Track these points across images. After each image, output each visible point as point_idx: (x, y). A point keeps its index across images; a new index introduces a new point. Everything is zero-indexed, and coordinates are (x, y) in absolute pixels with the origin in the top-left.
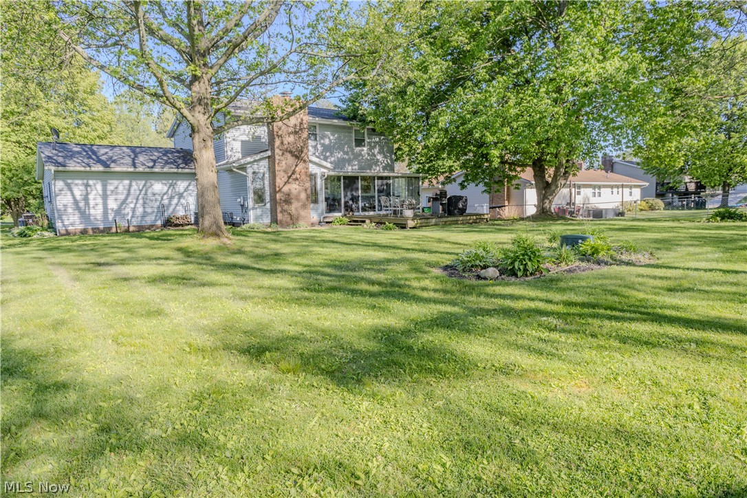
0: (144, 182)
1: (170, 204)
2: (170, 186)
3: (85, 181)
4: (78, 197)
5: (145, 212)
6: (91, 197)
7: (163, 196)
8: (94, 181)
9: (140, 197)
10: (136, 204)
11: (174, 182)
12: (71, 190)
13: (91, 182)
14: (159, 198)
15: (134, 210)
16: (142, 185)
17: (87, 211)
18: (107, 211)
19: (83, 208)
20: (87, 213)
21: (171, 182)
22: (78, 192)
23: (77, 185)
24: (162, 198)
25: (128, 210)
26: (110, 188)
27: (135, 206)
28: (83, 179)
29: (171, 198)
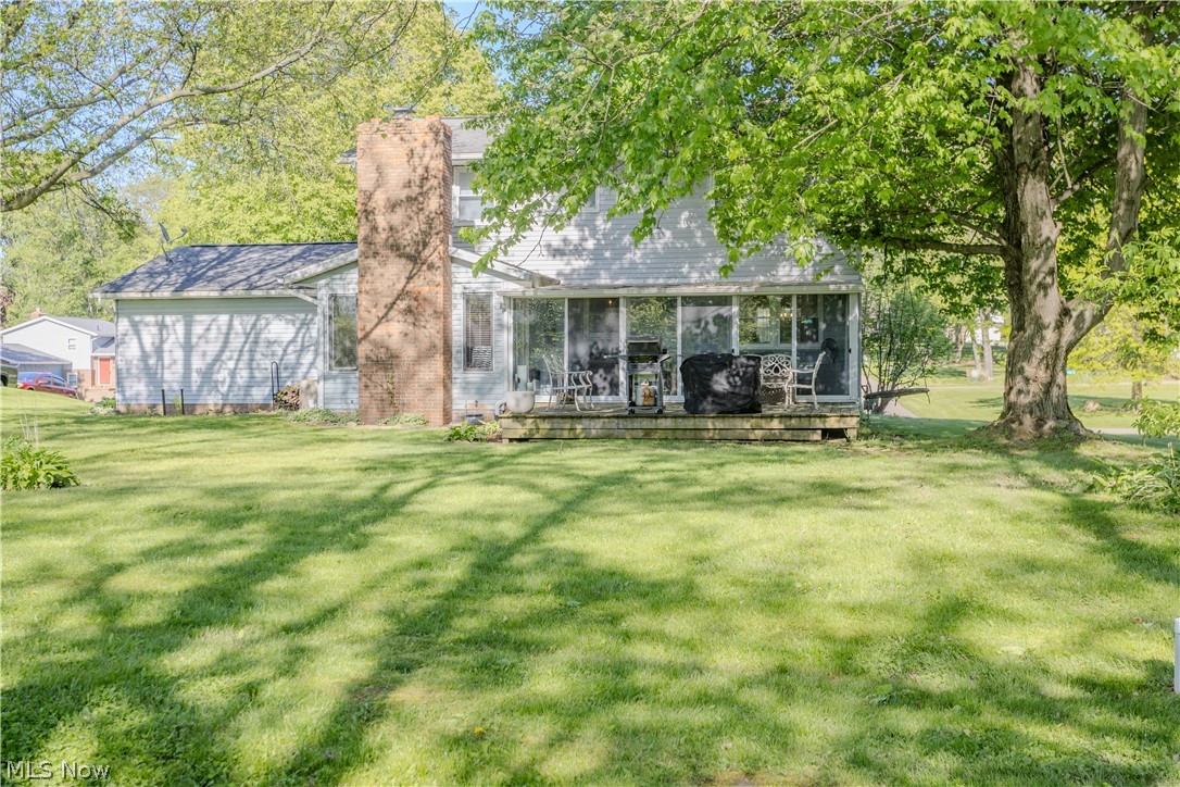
0: (254, 318)
1: (298, 364)
2: (303, 324)
3: (160, 317)
4: (148, 347)
5: (252, 377)
6: (166, 347)
7: (287, 346)
8: (174, 318)
9: (247, 348)
10: (238, 360)
11: (309, 317)
12: (138, 333)
13: (168, 320)
14: (280, 351)
15: (233, 374)
16: (252, 322)
17: (159, 371)
18: (190, 373)
19: (154, 367)
20: (159, 376)
21: (302, 316)
22: (149, 336)
23: (147, 325)
24: (285, 351)
25: (222, 375)
26: (198, 330)
27: (237, 364)
28: (156, 314)
29: (303, 349)
